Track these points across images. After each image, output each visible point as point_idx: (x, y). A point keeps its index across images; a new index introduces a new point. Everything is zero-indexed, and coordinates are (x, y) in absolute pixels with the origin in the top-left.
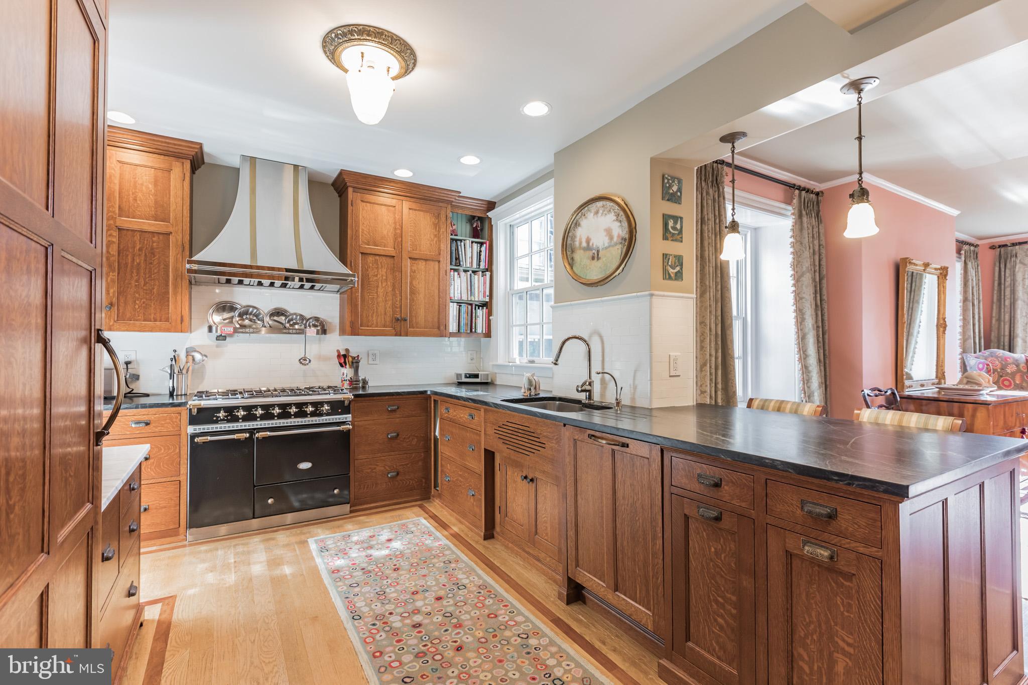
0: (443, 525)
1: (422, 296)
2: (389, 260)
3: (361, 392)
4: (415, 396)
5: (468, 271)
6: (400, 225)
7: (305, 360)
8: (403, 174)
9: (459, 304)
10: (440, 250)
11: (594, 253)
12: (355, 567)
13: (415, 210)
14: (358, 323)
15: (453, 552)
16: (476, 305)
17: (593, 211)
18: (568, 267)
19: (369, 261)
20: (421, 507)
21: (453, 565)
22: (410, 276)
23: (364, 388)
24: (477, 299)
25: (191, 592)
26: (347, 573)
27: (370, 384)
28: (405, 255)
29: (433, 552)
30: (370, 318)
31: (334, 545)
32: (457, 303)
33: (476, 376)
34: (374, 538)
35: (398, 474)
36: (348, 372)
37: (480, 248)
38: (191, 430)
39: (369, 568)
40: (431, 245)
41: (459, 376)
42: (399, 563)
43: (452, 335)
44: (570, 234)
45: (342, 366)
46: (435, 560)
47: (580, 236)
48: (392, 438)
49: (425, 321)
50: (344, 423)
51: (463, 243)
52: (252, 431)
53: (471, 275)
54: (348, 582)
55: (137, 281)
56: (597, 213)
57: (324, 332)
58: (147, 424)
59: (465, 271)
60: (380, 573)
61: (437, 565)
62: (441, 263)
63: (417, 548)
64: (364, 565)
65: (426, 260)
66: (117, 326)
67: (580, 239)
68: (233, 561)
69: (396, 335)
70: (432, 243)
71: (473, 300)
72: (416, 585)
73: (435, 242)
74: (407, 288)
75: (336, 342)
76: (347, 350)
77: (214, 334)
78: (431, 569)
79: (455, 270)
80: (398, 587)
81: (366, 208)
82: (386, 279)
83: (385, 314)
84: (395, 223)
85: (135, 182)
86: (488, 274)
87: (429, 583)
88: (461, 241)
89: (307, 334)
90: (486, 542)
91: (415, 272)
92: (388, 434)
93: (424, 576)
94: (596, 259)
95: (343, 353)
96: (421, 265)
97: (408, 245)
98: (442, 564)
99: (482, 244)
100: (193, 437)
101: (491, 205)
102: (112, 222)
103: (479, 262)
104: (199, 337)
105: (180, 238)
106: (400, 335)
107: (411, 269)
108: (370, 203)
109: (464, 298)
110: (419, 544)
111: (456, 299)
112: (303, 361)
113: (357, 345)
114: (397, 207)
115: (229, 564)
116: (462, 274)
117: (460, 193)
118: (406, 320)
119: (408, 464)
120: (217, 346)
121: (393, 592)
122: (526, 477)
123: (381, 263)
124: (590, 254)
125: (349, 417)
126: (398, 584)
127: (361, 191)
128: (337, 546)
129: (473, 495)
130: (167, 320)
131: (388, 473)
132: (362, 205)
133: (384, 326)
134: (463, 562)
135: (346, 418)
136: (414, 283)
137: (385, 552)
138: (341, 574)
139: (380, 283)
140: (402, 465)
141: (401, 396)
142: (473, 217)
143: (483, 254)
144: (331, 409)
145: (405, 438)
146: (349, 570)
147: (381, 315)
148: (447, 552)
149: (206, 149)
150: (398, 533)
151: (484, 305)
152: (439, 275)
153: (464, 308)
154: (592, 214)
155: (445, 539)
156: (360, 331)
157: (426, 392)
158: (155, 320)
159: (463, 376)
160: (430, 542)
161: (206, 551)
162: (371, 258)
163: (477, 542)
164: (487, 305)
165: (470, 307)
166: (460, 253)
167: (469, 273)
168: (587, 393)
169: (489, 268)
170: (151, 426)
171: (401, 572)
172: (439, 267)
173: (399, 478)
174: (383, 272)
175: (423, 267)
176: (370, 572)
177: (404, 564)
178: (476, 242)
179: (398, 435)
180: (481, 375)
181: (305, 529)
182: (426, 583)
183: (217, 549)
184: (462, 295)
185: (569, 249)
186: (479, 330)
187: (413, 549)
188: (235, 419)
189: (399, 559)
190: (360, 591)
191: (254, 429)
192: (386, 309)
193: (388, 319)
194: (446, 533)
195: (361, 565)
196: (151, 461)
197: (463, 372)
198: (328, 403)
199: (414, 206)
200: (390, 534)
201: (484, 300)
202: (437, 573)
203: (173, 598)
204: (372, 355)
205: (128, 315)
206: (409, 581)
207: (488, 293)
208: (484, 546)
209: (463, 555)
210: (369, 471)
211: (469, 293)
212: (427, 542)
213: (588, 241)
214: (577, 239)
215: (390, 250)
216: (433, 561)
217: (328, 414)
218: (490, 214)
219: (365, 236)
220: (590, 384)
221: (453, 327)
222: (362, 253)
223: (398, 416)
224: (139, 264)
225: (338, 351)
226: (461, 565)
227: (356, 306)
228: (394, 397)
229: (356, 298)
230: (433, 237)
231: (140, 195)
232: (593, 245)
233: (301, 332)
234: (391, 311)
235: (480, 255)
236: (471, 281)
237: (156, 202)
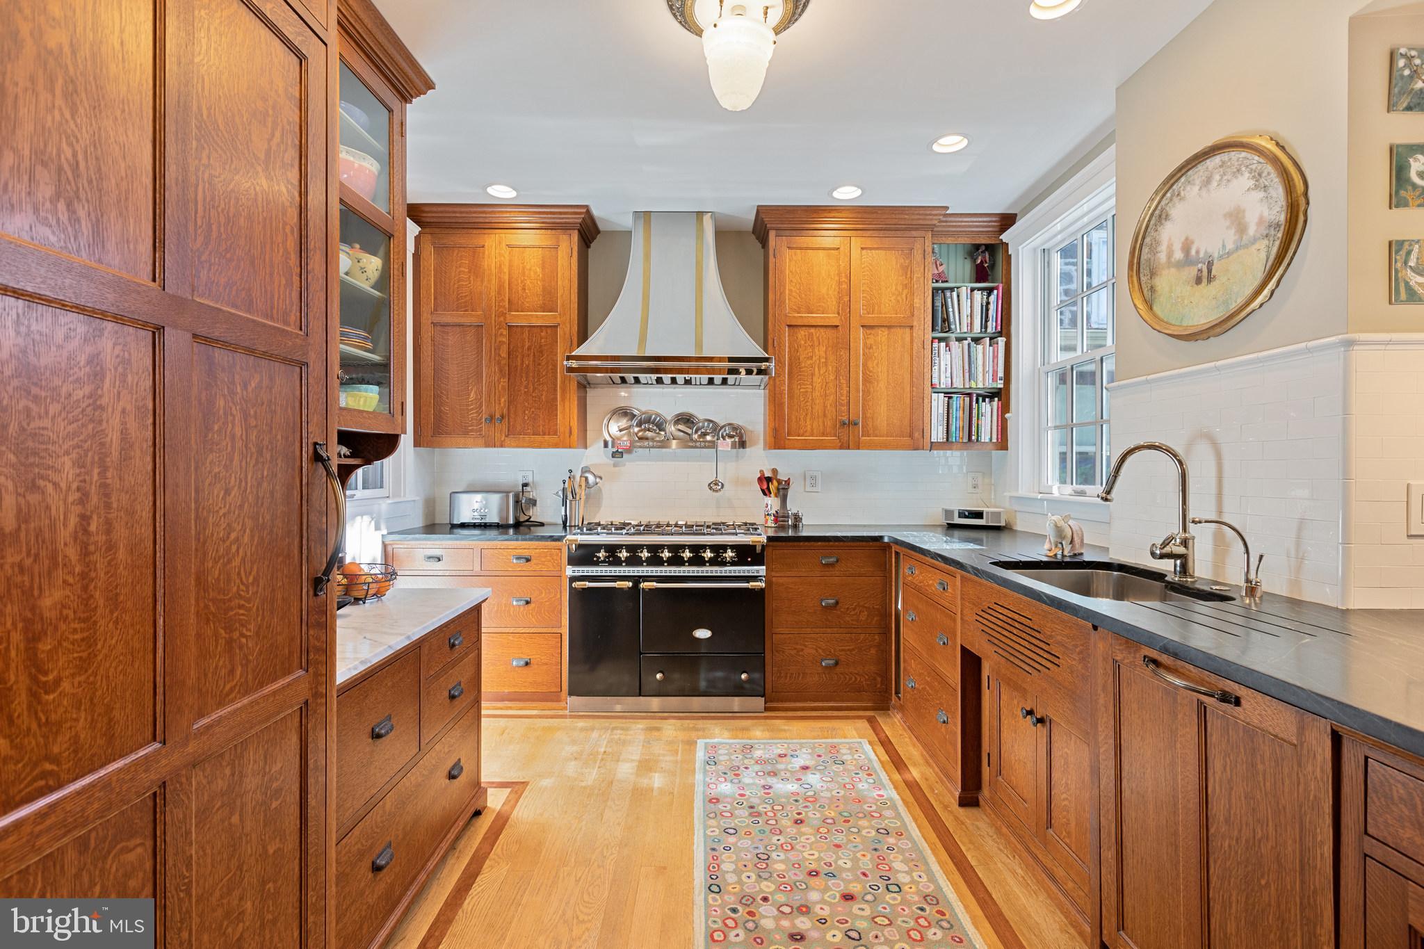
0: (897, 762)
1: (882, 385)
2: (830, 332)
3: (791, 533)
4: (864, 543)
5: (966, 339)
6: (846, 276)
7: (716, 484)
8: (847, 194)
9: (949, 395)
10: (912, 306)
11: (1200, 271)
12: (741, 800)
13: (871, 249)
14: (784, 428)
15: (898, 816)
16: (978, 395)
17: (1198, 182)
18: (1140, 305)
19: (800, 337)
20: (871, 721)
21: (891, 840)
22: (864, 354)
23: (795, 527)
24: (980, 385)
25: (545, 782)
26: (729, 807)
27: (804, 522)
28: (855, 323)
29: (865, 807)
30: (802, 423)
31: (726, 757)
32: (945, 393)
33: (979, 515)
34: (784, 759)
35: (837, 664)
36: (773, 503)
37: (988, 298)
38: (570, 571)
39: (760, 808)
40: (898, 301)
41: (948, 513)
42: (806, 812)
43: (934, 446)
44: (1148, 240)
45: (765, 494)
46: (863, 823)
47: (1170, 239)
48: (828, 607)
49: (888, 425)
50: (755, 578)
51: (955, 294)
52: (637, 580)
53: (969, 344)
54: (725, 823)
55: (526, 387)
56: (1208, 181)
57: (743, 444)
58: (528, 560)
59: (959, 340)
60: (774, 822)
61: (864, 832)
62: (915, 330)
63: (842, 792)
64: (755, 801)
65: (889, 327)
66: (508, 441)
67: (1170, 248)
68: (602, 750)
69: (841, 448)
70: (899, 298)
71: (973, 385)
72: (819, 859)
73: (904, 296)
74: (857, 374)
75: (760, 459)
76: (775, 471)
77: (610, 449)
78: (852, 838)
79: (940, 340)
80: (791, 855)
81: (794, 258)
82: (826, 364)
83: (825, 415)
84: (839, 275)
85: (524, 268)
86: (1001, 341)
87: (840, 862)
88: (952, 289)
89: (719, 449)
90: (961, 810)
91: (871, 347)
92: (822, 600)
93: (838, 846)
94: (1205, 280)
95: (768, 474)
96: (882, 335)
97: (859, 307)
98: (874, 833)
99: (990, 291)
100: (573, 579)
101: (1007, 221)
102: (502, 319)
103: (986, 321)
104: (595, 455)
105: (567, 330)
106: (848, 448)
107: (865, 344)
108: (801, 249)
109: (958, 384)
110: (848, 786)
111: (942, 386)
112: (715, 486)
113: (787, 463)
114: (841, 249)
115: (598, 753)
116: (954, 345)
117: (947, 208)
118: (856, 424)
119: (853, 650)
120: (615, 465)
121: (781, 861)
122: (1030, 713)
123: (818, 338)
124: (1193, 271)
125: (761, 570)
126: (792, 848)
127: (787, 233)
128: (730, 760)
129: (944, 722)
130: (555, 433)
131: (822, 660)
132: (788, 254)
133: (823, 435)
134: (910, 838)
135: (758, 571)
136: (870, 364)
137: (792, 787)
138: (720, 806)
139: (817, 369)
140: (843, 650)
141: (842, 543)
142: (977, 247)
143: (992, 307)
144: (738, 555)
145: (848, 608)
146: (732, 804)
147: (818, 417)
148: (887, 813)
149: (596, 212)
150: (822, 759)
151: (993, 395)
152: (912, 349)
153: (957, 401)
154: (1196, 188)
155: (892, 786)
156: (787, 442)
157: (881, 537)
158: (544, 434)
159: (956, 515)
160: (866, 786)
161: (582, 729)
162: (802, 332)
163: (946, 807)
164: (1000, 395)
165: (967, 399)
166: (950, 310)
167: (966, 342)
168: (1178, 562)
169: (1005, 329)
170: (533, 561)
171: (804, 829)
172: (912, 336)
173: (839, 669)
174: (820, 351)
175: (884, 339)
176: (759, 814)
177: (813, 816)
178: (979, 289)
179: (837, 603)
180: (987, 513)
181: (700, 724)
182: (836, 862)
183: (593, 729)
184: (954, 381)
185: (1145, 271)
186: (985, 438)
187: (834, 793)
188: (617, 562)
189: (808, 804)
190: (735, 844)
191: (640, 577)
192: (825, 407)
193: (829, 423)
194: (897, 776)
195: (752, 800)
196: (532, 605)
197: (956, 507)
198: (733, 547)
199: (869, 243)
200: (809, 757)
201: (995, 386)
202: (861, 847)
203: (525, 784)
204: (811, 479)
205: (519, 428)
206: (811, 849)
207: (1001, 374)
208: (956, 818)
209: (914, 824)
210: (793, 652)
211: (967, 375)
212: (860, 786)
213: (1186, 248)
214: (1163, 248)
215: (832, 318)
216: (860, 823)
217: (733, 564)
218: (1005, 237)
219: (794, 300)
220: (1185, 543)
221: (938, 434)
222: (789, 326)
223: (838, 574)
224: (528, 366)
225: (762, 472)
226: (904, 844)
227: (781, 405)
228: (831, 543)
229: (782, 393)
230: (900, 288)
231: (528, 282)
232: (1197, 252)
233: (713, 445)
234: (834, 410)
235: (987, 310)
236: (969, 356)
237: (544, 288)
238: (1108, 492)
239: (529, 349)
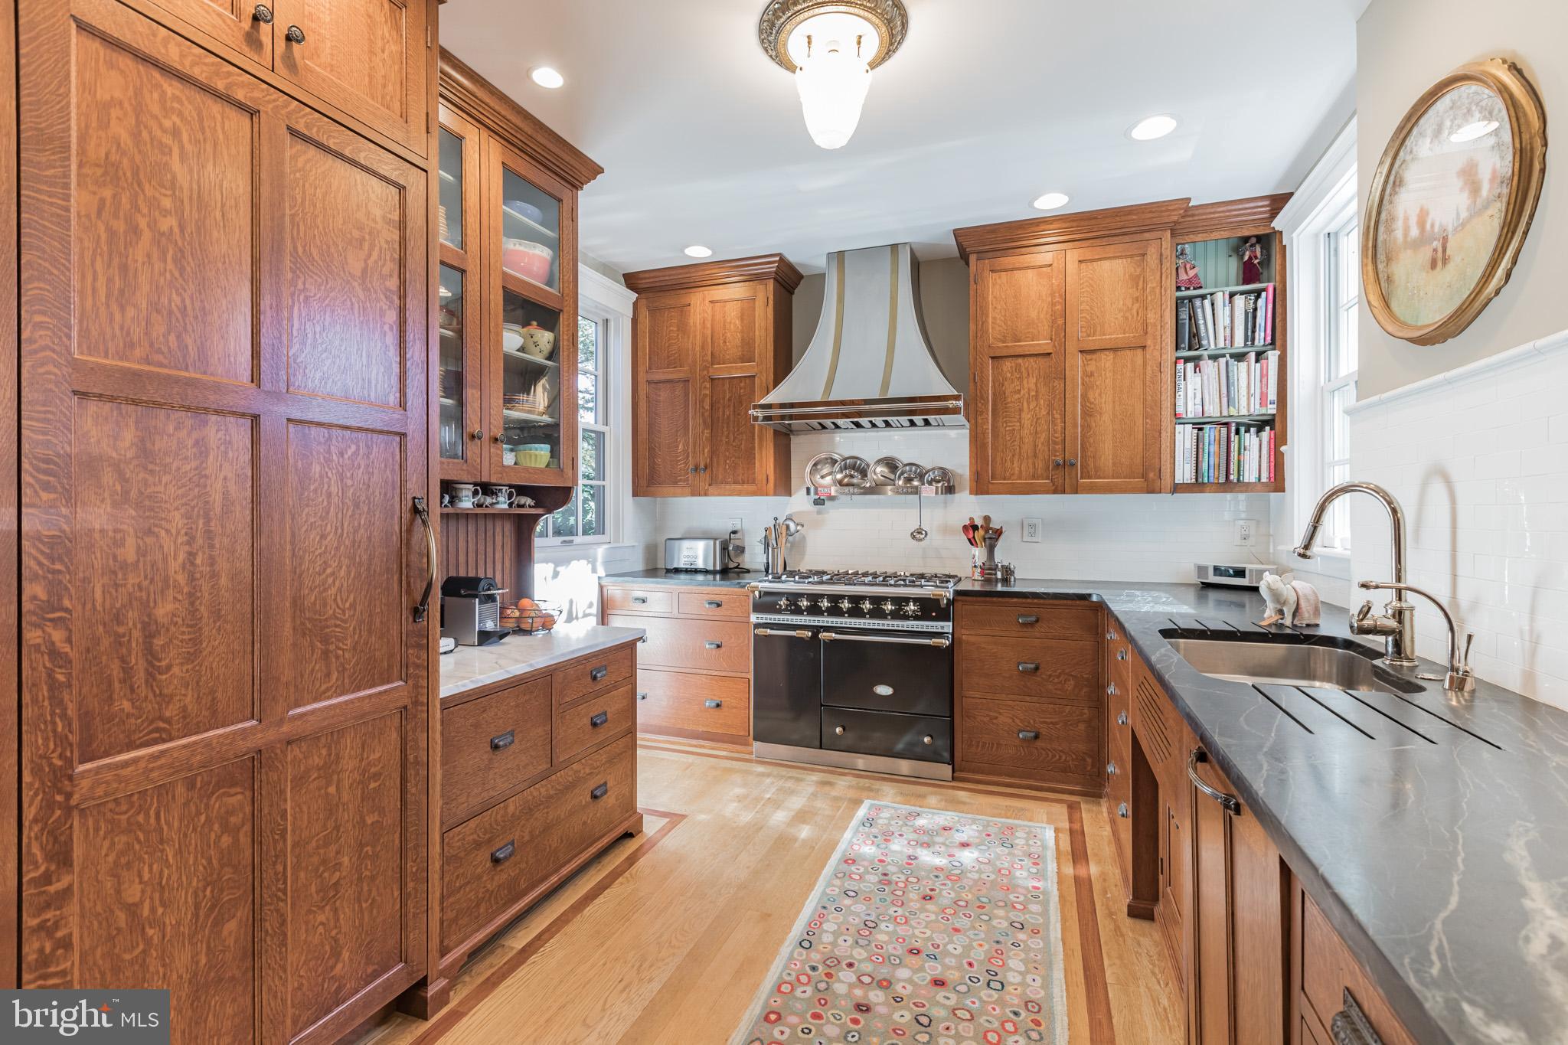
0: (1078, 853)
1: (1106, 417)
2: (1042, 362)
3: (999, 588)
4: (1069, 602)
5: (1224, 356)
6: (1060, 296)
7: (919, 533)
8: (1051, 203)
9: (1199, 426)
10: (1145, 324)
11: (1435, 250)
12: (877, 864)
13: (1091, 261)
14: (987, 471)
15: (1045, 913)
16: (1238, 425)
17: (1429, 132)
18: (1375, 303)
19: (1005, 369)
20: (1072, 808)
21: (1022, 936)
22: (1083, 384)
23: (1005, 581)
24: (1244, 412)
25: (702, 817)
26: (862, 870)
27: (1017, 575)
28: (1071, 347)
29: (1011, 897)
30: (1008, 464)
31: (886, 821)
32: (1194, 424)
33: (1240, 573)
34: (946, 833)
35: (1036, 737)
36: (979, 554)
37: (1255, 303)
38: (754, 618)
39: (894, 878)
40: (1127, 318)
41: (1201, 570)
42: (941, 890)
43: (1177, 488)
44: (1383, 216)
45: (972, 544)
46: (1001, 912)
47: (1405, 212)
48: (1025, 672)
49: (1114, 464)
50: (940, 635)
51: (1207, 303)
52: (816, 630)
53: (1227, 362)
54: (849, 885)
55: (727, 437)
56: (1438, 132)
57: (950, 490)
58: (719, 605)
59: (1214, 358)
60: (900, 893)
61: (994, 922)
62: (1149, 350)
63: (993, 877)
64: (891, 869)
65: (1115, 350)
66: (711, 490)
67: (1406, 219)
68: (768, 796)
69: (1055, 492)
70: (1128, 314)
71: (1233, 412)
72: (930, 939)
73: (1134, 312)
74: (1075, 406)
75: (968, 506)
76: (987, 519)
77: (813, 496)
78: (977, 925)
79: (1187, 360)
80: (901, 931)
81: (998, 281)
82: (1036, 397)
83: (1035, 456)
84: (1052, 295)
85: (725, 322)
86: (1273, 356)
87: (950, 947)
88: (1203, 297)
89: (923, 495)
90: (1129, 921)
91: (1092, 374)
92: (1019, 664)
93: (956, 930)
94: (1440, 263)
95: (979, 522)
96: (1107, 360)
97: (1076, 329)
98: (1006, 924)
99: (1258, 293)
100: (757, 626)
101: (1278, 202)
102: (705, 373)
103: (1253, 332)
104: (798, 502)
105: (764, 379)
106: (1063, 492)
107: (1084, 372)
108: (1005, 270)
109: (1213, 411)
110: (1003, 872)
111: (1189, 416)
112: (918, 534)
113: (1002, 508)
114: (1055, 265)
115: (762, 799)
116: (1207, 365)
117: (1189, 199)
118: (1072, 465)
119: (1057, 723)
120: (819, 513)
121: (887, 933)
123: (1027, 369)
124: (1426, 254)
125: (947, 627)
126: (906, 922)
127: (990, 254)
128: (889, 824)
129: (1123, 815)
130: (754, 482)
131: (1020, 731)
132: (991, 279)
133: (1034, 478)
134: (1046, 940)
135: (942, 627)
136: (1091, 395)
137: (940, 861)
138: (853, 868)
139: (1025, 404)
140: (1045, 722)
141: (1042, 601)
142: (1245, 240)
143: (1260, 314)
144: (921, 609)
145: (1050, 676)
146: (866, 867)
147: (1028, 458)
148: (1034, 908)
149: (792, 258)
150: (989, 839)
151: (1262, 424)
152: (1145, 374)
153: (1209, 433)
154: (1428, 140)
155: (1055, 880)
156: (990, 486)
158: (743, 483)
159: (1211, 571)
160: (1025, 874)
162: (1008, 364)
163: (1111, 914)
164: (1273, 424)
165: (1224, 430)
166: (1201, 322)
167: (1222, 361)
168: (1390, 639)
169: (1278, 337)
170: (724, 606)
171: (930, 906)
172: (1144, 358)
173: (1039, 743)
174: (1030, 383)
175: (1108, 364)
176: (889, 883)
177: (946, 896)
178: (1242, 293)
179: (1037, 668)
180: (1251, 571)
181: (877, 785)
182: (945, 945)
183: (769, 775)
184: (1206, 408)
185: (1381, 257)
186: (1250, 476)
187: (984, 876)
188: (798, 611)
189: (948, 882)
190: (848, 907)
191: (822, 627)
192: (1035, 446)
193: (1040, 464)
194: (1069, 870)
195: (889, 867)
196: (723, 649)
197: (1210, 563)
198: (916, 600)
199: (1088, 254)
200: (977, 834)
201: (1263, 411)
202: (983, 935)
203: (683, 817)
204: (1029, 527)
205: (720, 477)
206: (926, 927)
207: (1272, 395)
208: (1117, 928)
209: (1059, 926)
210: (986, 719)
211: (1225, 400)
212: (1018, 873)
213: (1422, 224)
214: (1399, 224)
215: (1043, 344)
216: (995, 911)
217: (916, 618)
218: (1277, 224)
219: (998, 328)
220: (1399, 615)
221: (1184, 473)
222: (992, 358)
223: (1038, 635)
224: (729, 417)
225: (971, 519)
226: (1036, 943)
227: (984, 446)
228: (1029, 600)
229: (984, 433)
230: (1129, 303)
231: (728, 335)
232: (1432, 226)
233: (916, 491)
234: (1046, 449)
235: (1255, 317)
236: (1228, 377)
237: (743, 340)
238: (1307, 547)
239: (729, 400)
